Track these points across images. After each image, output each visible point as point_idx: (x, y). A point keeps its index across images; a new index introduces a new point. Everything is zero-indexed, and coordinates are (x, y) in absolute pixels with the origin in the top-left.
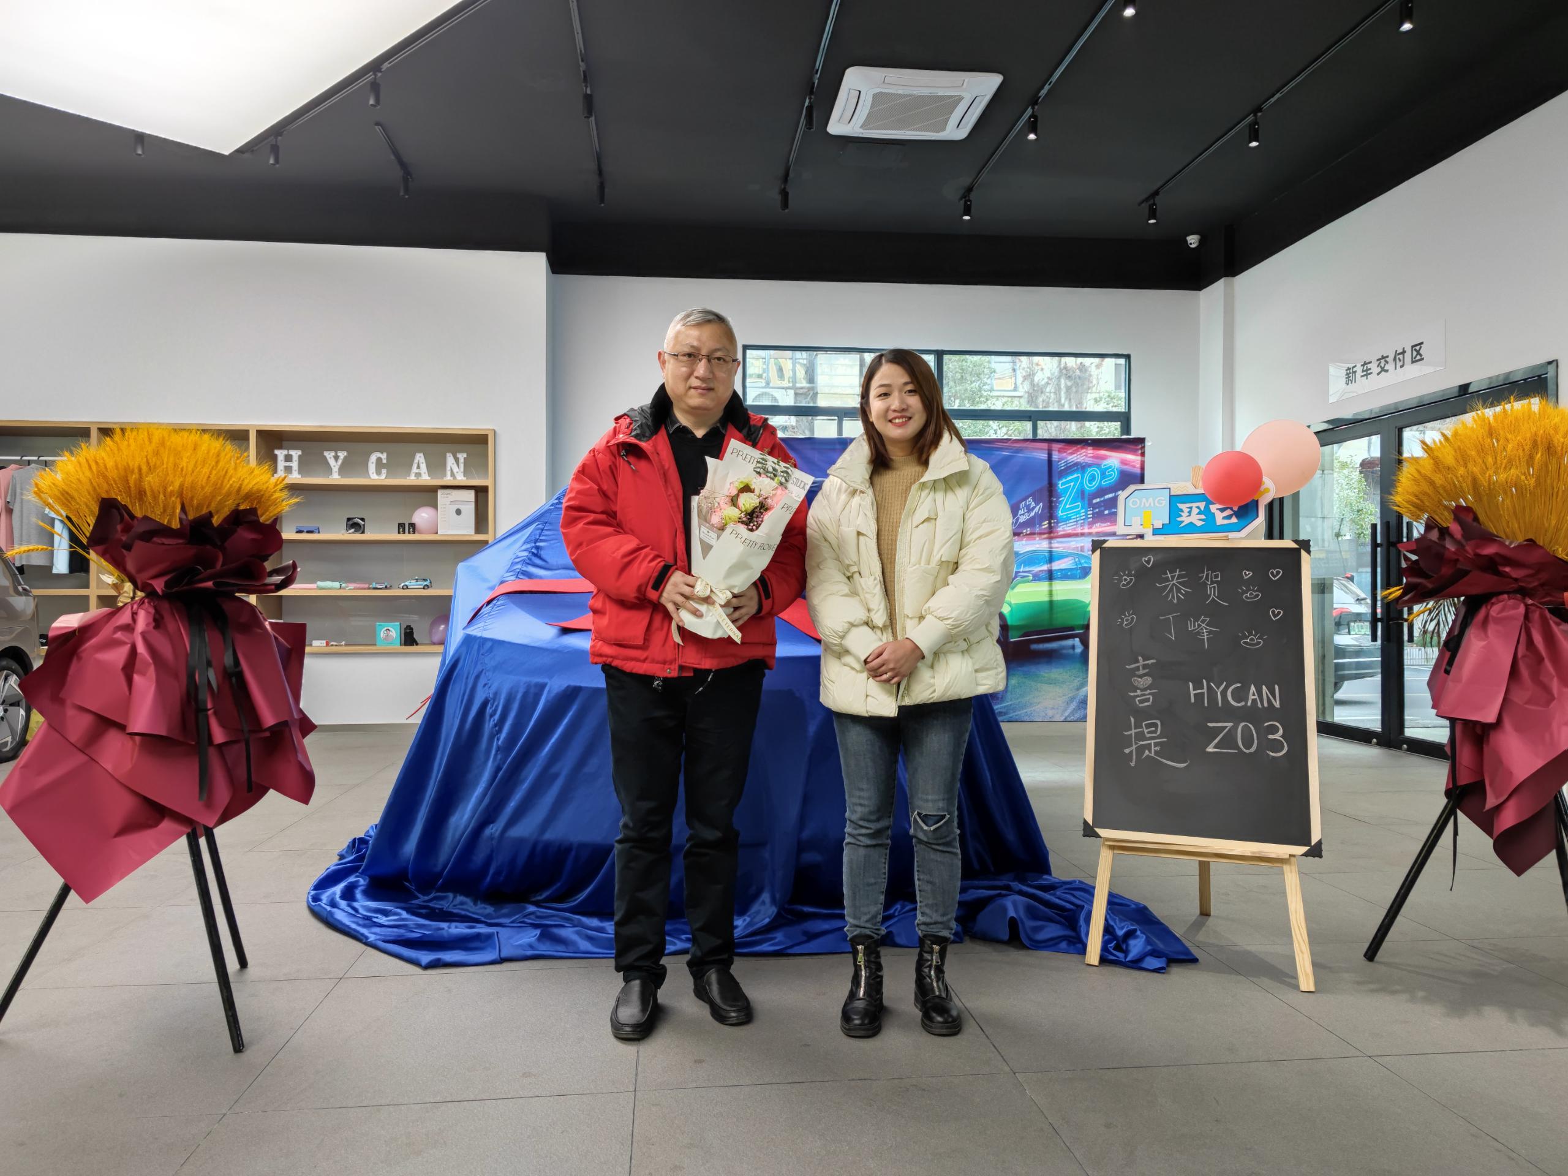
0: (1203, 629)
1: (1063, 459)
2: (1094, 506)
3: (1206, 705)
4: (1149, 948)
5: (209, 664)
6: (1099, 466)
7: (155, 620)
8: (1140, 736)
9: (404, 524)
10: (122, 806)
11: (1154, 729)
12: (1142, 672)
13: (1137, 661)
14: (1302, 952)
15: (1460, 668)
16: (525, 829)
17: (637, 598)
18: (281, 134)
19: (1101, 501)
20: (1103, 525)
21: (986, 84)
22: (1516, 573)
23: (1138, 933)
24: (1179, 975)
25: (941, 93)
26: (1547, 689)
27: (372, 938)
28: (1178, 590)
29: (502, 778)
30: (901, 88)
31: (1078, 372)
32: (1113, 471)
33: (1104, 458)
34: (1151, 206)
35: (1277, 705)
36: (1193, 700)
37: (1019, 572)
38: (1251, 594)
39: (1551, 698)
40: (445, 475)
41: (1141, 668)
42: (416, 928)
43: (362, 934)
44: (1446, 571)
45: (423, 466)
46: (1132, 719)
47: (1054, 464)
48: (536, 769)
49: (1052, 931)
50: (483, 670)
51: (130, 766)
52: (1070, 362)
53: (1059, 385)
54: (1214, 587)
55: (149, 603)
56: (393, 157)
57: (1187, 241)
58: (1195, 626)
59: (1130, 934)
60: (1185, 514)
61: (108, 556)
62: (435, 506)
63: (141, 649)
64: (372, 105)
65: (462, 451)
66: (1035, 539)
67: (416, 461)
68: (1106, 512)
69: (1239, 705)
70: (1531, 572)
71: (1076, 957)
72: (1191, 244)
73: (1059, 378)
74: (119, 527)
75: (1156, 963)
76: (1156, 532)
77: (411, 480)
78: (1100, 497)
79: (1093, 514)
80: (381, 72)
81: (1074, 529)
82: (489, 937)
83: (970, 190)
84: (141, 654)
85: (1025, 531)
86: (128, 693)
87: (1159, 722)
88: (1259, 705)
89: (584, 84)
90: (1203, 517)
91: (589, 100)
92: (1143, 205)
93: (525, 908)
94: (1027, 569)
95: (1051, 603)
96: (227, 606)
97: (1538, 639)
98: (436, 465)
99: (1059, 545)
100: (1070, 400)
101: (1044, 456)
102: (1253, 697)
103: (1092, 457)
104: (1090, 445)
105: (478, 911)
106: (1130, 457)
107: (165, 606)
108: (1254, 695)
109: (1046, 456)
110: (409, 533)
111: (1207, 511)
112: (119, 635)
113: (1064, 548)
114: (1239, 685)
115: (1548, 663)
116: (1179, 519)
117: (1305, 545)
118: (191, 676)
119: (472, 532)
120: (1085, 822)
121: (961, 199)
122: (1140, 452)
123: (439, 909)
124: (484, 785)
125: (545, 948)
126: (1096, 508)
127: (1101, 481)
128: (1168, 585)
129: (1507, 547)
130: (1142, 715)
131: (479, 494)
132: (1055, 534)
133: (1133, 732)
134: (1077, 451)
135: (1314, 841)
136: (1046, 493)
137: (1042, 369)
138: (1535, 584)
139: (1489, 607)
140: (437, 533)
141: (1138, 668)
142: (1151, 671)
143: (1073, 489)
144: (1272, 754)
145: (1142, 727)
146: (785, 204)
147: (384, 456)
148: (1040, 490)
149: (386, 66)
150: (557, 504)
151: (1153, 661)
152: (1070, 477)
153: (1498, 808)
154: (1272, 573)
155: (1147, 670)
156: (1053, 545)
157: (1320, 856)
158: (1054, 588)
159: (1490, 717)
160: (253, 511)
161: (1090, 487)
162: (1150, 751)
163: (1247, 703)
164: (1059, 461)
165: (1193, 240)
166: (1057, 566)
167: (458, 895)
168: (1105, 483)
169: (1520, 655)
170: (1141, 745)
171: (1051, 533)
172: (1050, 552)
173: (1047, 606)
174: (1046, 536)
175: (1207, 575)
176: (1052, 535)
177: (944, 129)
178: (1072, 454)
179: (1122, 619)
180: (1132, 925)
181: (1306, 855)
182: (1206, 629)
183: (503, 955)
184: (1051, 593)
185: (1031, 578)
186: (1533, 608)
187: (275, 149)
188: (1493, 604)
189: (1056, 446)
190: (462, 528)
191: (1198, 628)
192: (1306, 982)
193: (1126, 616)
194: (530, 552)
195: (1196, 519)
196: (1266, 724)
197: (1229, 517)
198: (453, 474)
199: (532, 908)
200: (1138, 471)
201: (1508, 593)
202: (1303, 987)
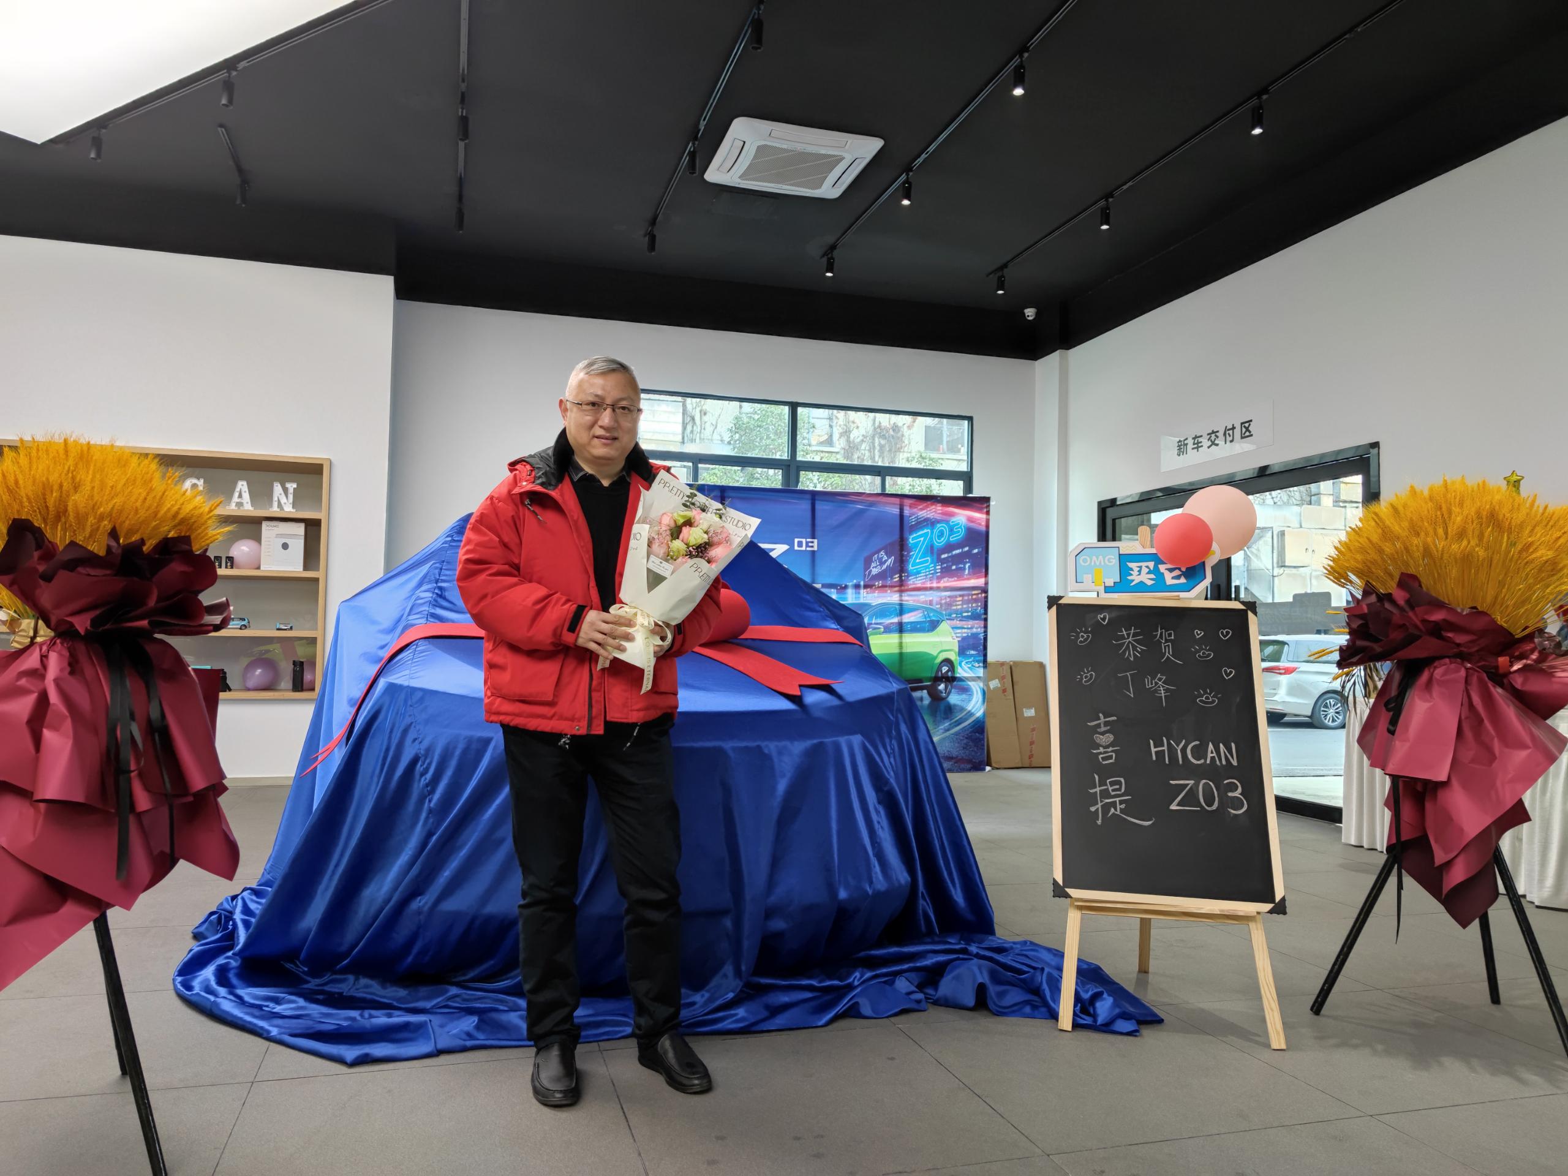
0: (1160, 686)
1: (914, 515)
2: (942, 561)
3: (1167, 762)
4: (1117, 1011)
5: (132, 717)
6: (947, 522)
7: (70, 664)
8: (1105, 794)
9: (221, 557)
10: (20, 885)
11: (1118, 787)
12: (1103, 729)
13: (1099, 719)
14: (1272, 1010)
15: (1407, 728)
16: (462, 902)
17: (553, 644)
18: (105, 127)
19: (948, 557)
20: (950, 579)
21: (867, 147)
22: (1460, 639)
23: (1105, 995)
24: (1149, 1035)
25: (823, 152)
26: (1490, 750)
27: (274, 1032)
28: (1134, 648)
29: (434, 846)
30: (786, 142)
31: (891, 432)
32: (960, 527)
33: (952, 515)
34: (999, 278)
35: (1235, 763)
36: (1154, 758)
37: (871, 624)
38: (1204, 653)
39: (1492, 758)
40: (271, 505)
41: (1102, 725)
42: (321, 1018)
43: (262, 1028)
44: (1396, 636)
45: (246, 496)
46: (1096, 777)
47: (905, 519)
48: (476, 834)
49: (1015, 996)
50: (412, 723)
51: (31, 838)
52: (884, 419)
53: (873, 443)
54: (1168, 645)
55: (62, 643)
56: (231, 163)
57: (1024, 314)
58: (1152, 684)
59: (1097, 996)
60: (1135, 573)
61: (15, 587)
62: (257, 538)
63: (54, 697)
64: (223, 105)
65: (292, 481)
66: (886, 592)
67: (238, 489)
68: (954, 567)
69: (1199, 762)
70: (1474, 637)
71: (1050, 1022)
72: (1028, 316)
73: (873, 437)
74: (36, 554)
75: (1129, 1026)
76: (1108, 590)
77: (231, 509)
78: (948, 553)
79: (941, 569)
80: (236, 70)
81: (924, 583)
82: (421, 1026)
83: (833, 247)
84: (54, 704)
85: (877, 583)
86: (33, 751)
87: (1122, 780)
88: (1218, 763)
89: (460, 106)
90: (1152, 576)
91: (464, 121)
92: (991, 276)
93: (447, 991)
94: (879, 621)
95: (901, 654)
96: (150, 648)
97: (1477, 700)
98: (261, 494)
99: (909, 599)
100: (883, 458)
101: (896, 511)
102: (1212, 755)
103: (942, 514)
104: (939, 502)
105: (387, 995)
106: (976, 515)
107: (81, 648)
108: (1212, 753)
109: (898, 510)
110: (226, 567)
111: (1156, 571)
112: (23, 682)
113: (914, 601)
114: (1197, 743)
115: (1487, 723)
116: (1129, 578)
117: (1252, 606)
118: (112, 731)
119: (301, 568)
120: (1055, 882)
121: (823, 256)
122: (985, 510)
123: (338, 993)
124: (410, 853)
125: (481, 1038)
126: (944, 563)
127: (949, 537)
128: (1125, 643)
129: (1460, 614)
130: (1106, 773)
131: (309, 527)
132: (906, 588)
133: (1098, 789)
134: (927, 507)
135: (1278, 898)
136: (898, 548)
137: (858, 427)
138: (1475, 649)
139: (1432, 670)
140: (259, 568)
141: (1099, 726)
142: (1112, 728)
143: (923, 544)
144: (1232, 811)
145: (1106, 785)
146: (652, 246)
147: (200, 483)
148: (891, 544)
149: (242, 65)
150: (450, 541)
151: (1114, 718)
152: (921, 533)
153: (1448, 864)
154: (1222, 633)
155: (1109, 727)
156: (904, 598)
157: (1285, 913)
158: (904, 640)
159: (1443, 778)
160: (186, 540)
161: (940, 543)
162: (1116, 810)
163: (1206, 760)
164: (910, 516)
165: (1030, 313)
166: (907, 618)
167: (361, 977)
168: (954, 539)
169: (1463, 717)
170: (1107, 803)
171: (901, 586)
172: (901, 605)
173: (897, 658)
174: (897, 589)
175: (1161, 634)
176: (903, 588)
177: (820, 186)
178: (922, 509)
179: (1082, 676)
180: (1096, 987)
181: (1271, 912)
182: (1163, 687)
183: (440, 1046)
184: (901, 645)
185: (882, 630)
186: (1471, 671)
187: (97, 143)
188: (1435, 668)
189: (907, 502)
190: (291, 563)
191: (1156, 685)
192: (1278, 1040)
193: (1085, 673)
194: (433, 593)
195: (1147, 579)
196: (1225, 782)
197: (1178, 577)
198: (280, 505)
199: (454, 990)
200: (983, 529)
201: (1448, 657)
202: (1275, 1046)
